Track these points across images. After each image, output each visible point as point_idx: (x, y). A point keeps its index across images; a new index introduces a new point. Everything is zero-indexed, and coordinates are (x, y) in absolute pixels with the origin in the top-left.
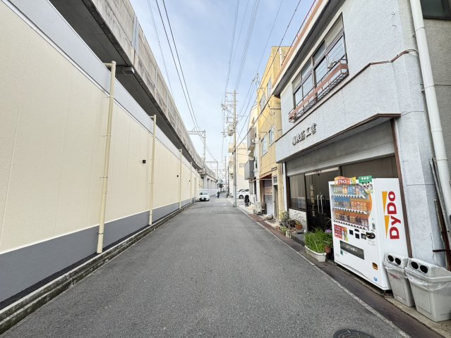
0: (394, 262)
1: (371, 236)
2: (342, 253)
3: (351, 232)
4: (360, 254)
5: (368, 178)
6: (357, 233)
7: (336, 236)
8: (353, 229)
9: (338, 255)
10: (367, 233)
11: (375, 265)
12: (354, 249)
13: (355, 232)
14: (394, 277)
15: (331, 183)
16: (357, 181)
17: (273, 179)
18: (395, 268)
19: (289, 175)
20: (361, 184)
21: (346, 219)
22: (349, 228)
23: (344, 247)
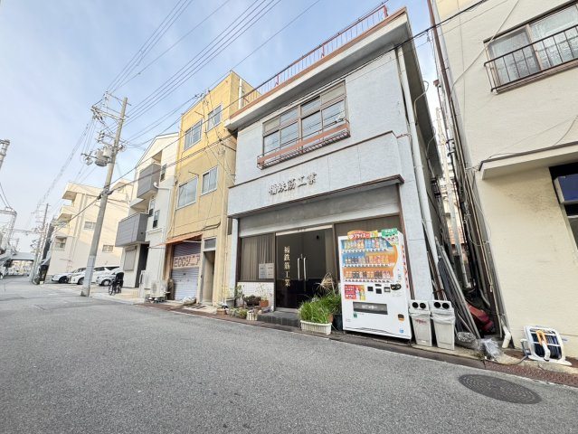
0: (419, 307)
1: (396, 287)
2: (355, 316)
3: (370, 289)
4: (382, 310)
5: (392, 230)
6: (378, 288)
7: (348, 298)
8: (373, 285)
9: (349, 320)
10: (392, 286)
11: (401, 316)
12: (373, 307)
13: (375, 288)
14: (420, 321)
15: (340, 238)
16: (380, 235)
17: (203, 242)
18: (423, 312)
19: (242, 235)
20: (384, 237)
21: (361, 276)
22: (366, 285)
23: (358, 308)
